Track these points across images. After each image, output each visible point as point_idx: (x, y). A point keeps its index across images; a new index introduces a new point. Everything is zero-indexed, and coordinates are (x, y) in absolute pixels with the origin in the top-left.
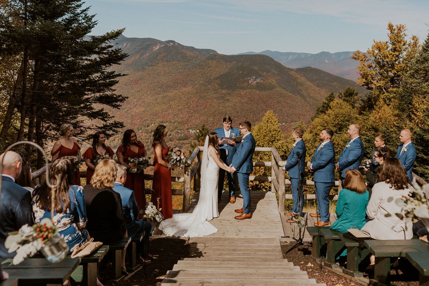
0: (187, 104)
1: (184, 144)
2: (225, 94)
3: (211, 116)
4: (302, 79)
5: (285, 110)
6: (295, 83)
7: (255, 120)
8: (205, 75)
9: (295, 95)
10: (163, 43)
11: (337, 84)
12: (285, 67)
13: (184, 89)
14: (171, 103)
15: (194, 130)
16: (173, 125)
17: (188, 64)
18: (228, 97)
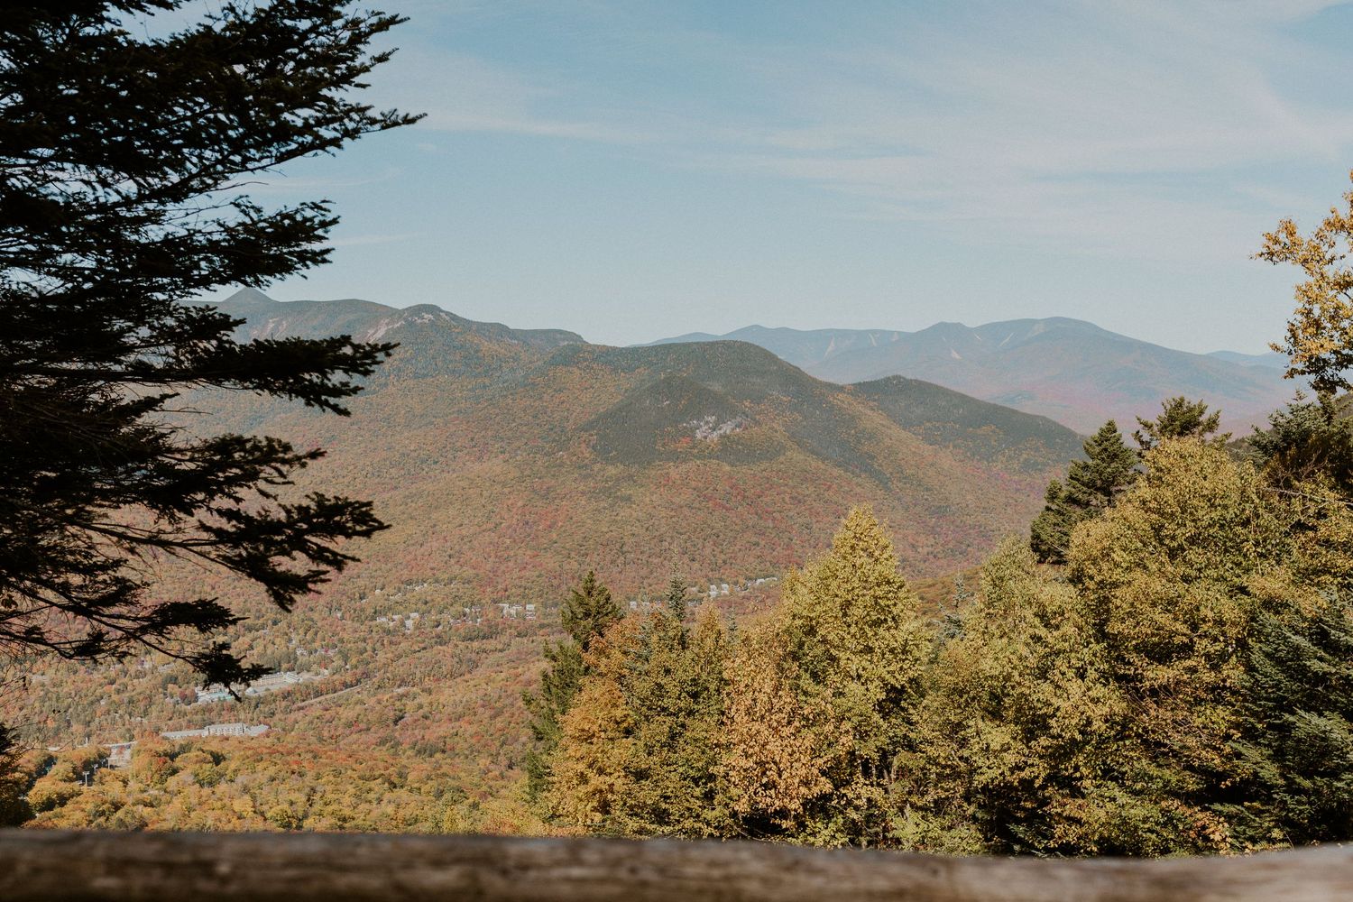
0: (489, 518)
1: (484, 651)
2: (618, 479)
3: (573, 555)
4: (873, 418)
5: (821, 525)
6: (853, 432)
7: (720, 562)
8: (546, 418)
9: (853, 473)
10: (400, 317)
11: (993, 431)
12: (815, 380)
13: (477, 467)
14: (434, 516)
15: (518, 603)
16: (446, 589)
17: (487, 381)
18: (625, 492)
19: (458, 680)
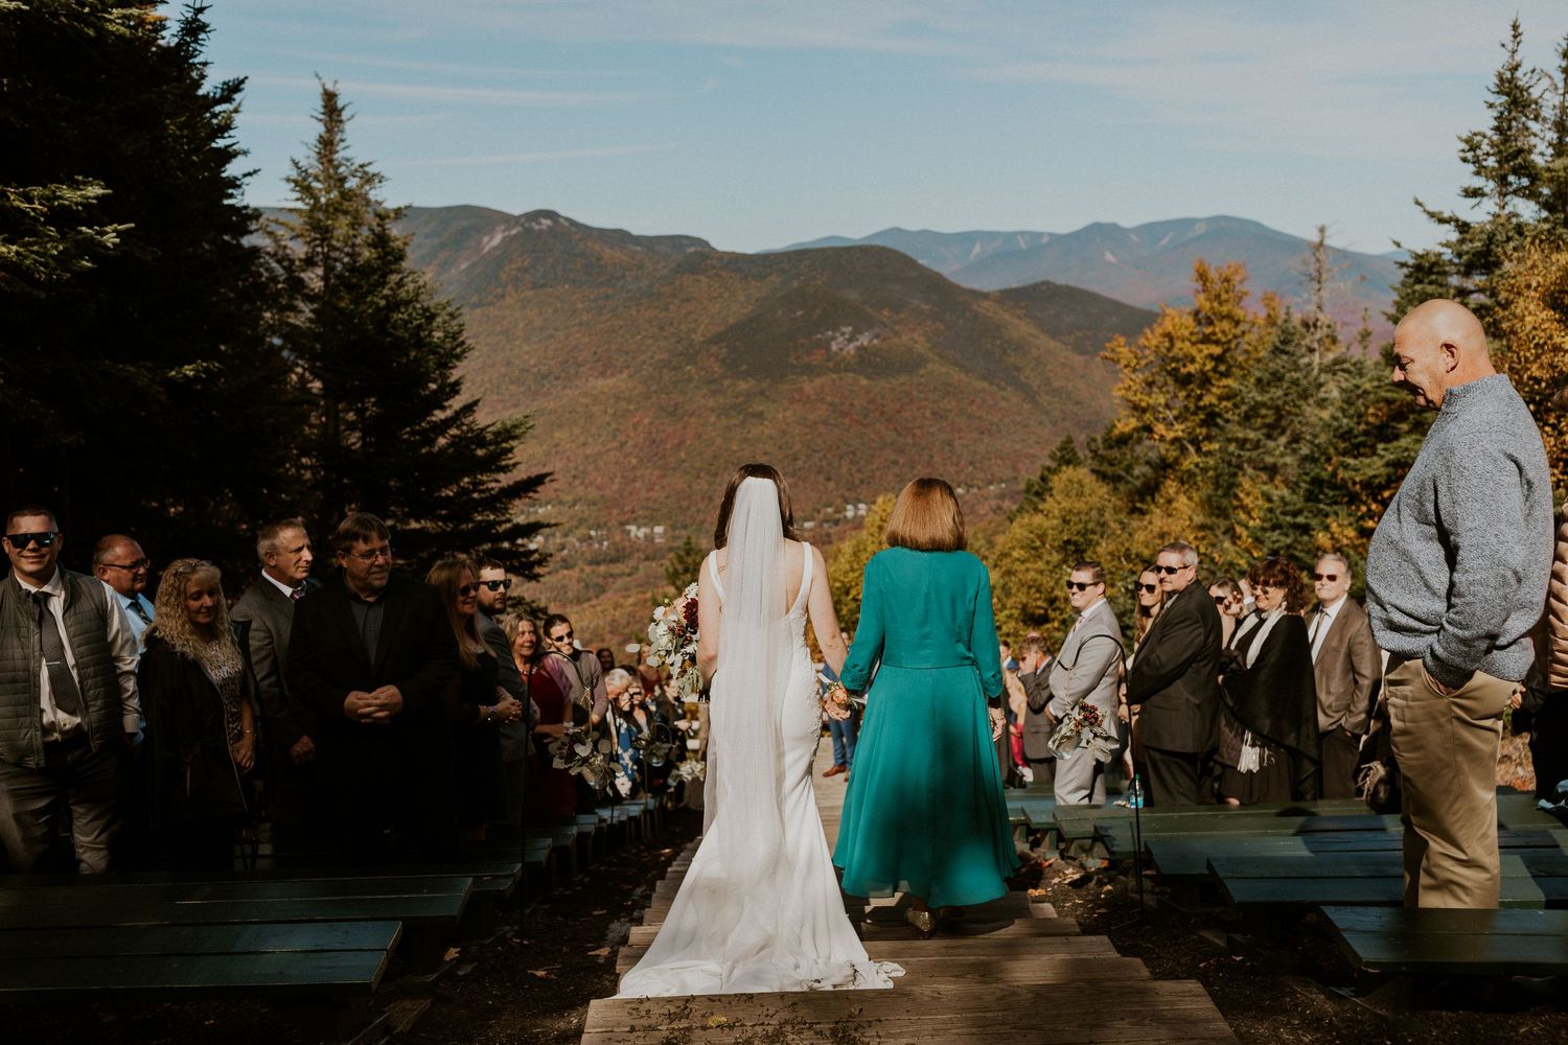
0: (614, 437)
1: (612, 575)
2: (749, 395)
3: (702, 474)
4: (1020, 328)
5: (964, 442)
6: (998, 342)
7: (857, 481)
8: (673, 330)
9: (998, 385)
10: (517, 223)
12: (958, 287)
13: (600, 383)
14: (557, 435)
15: (646, 525)
16: (571, 512)
17: (610, 292)
18: (758, 406)
19: (586, 605)
